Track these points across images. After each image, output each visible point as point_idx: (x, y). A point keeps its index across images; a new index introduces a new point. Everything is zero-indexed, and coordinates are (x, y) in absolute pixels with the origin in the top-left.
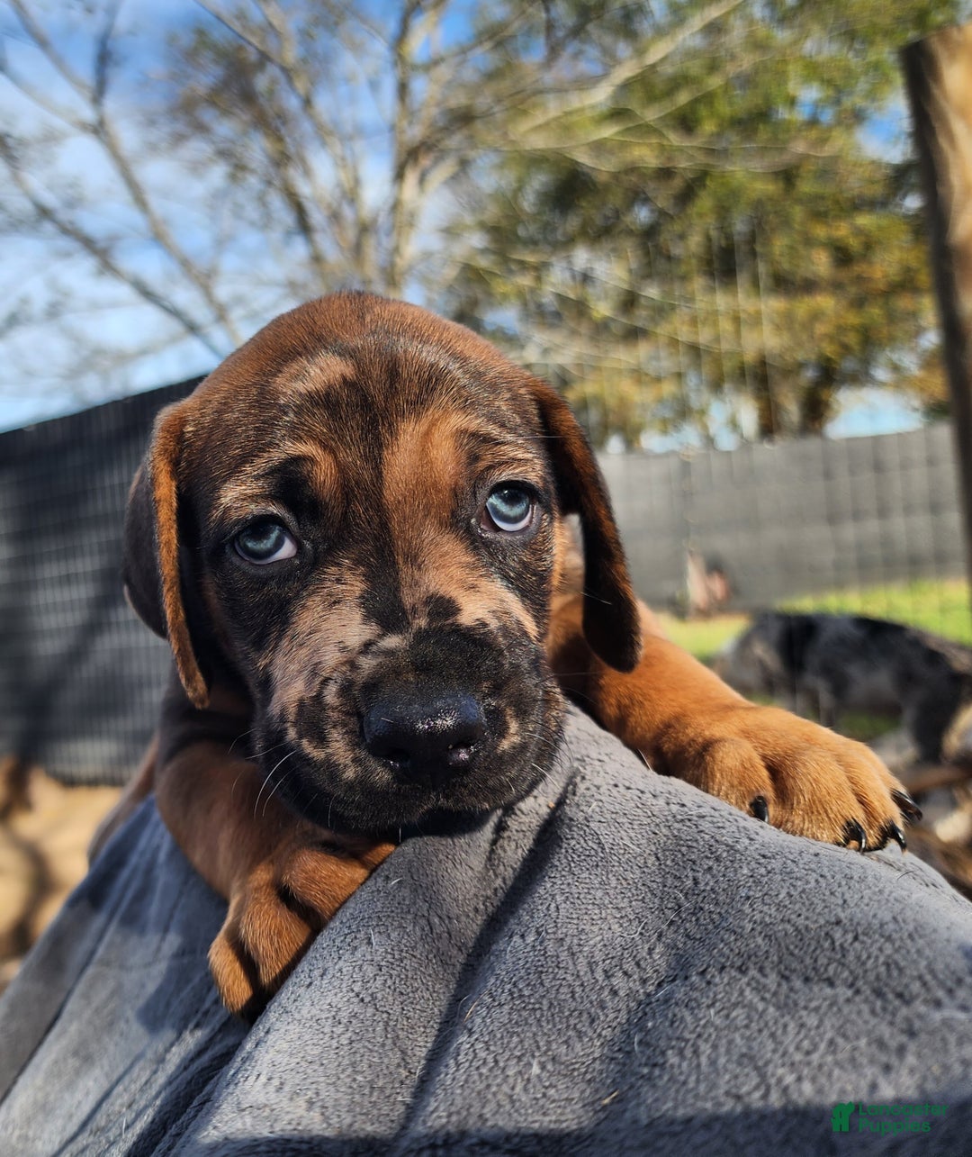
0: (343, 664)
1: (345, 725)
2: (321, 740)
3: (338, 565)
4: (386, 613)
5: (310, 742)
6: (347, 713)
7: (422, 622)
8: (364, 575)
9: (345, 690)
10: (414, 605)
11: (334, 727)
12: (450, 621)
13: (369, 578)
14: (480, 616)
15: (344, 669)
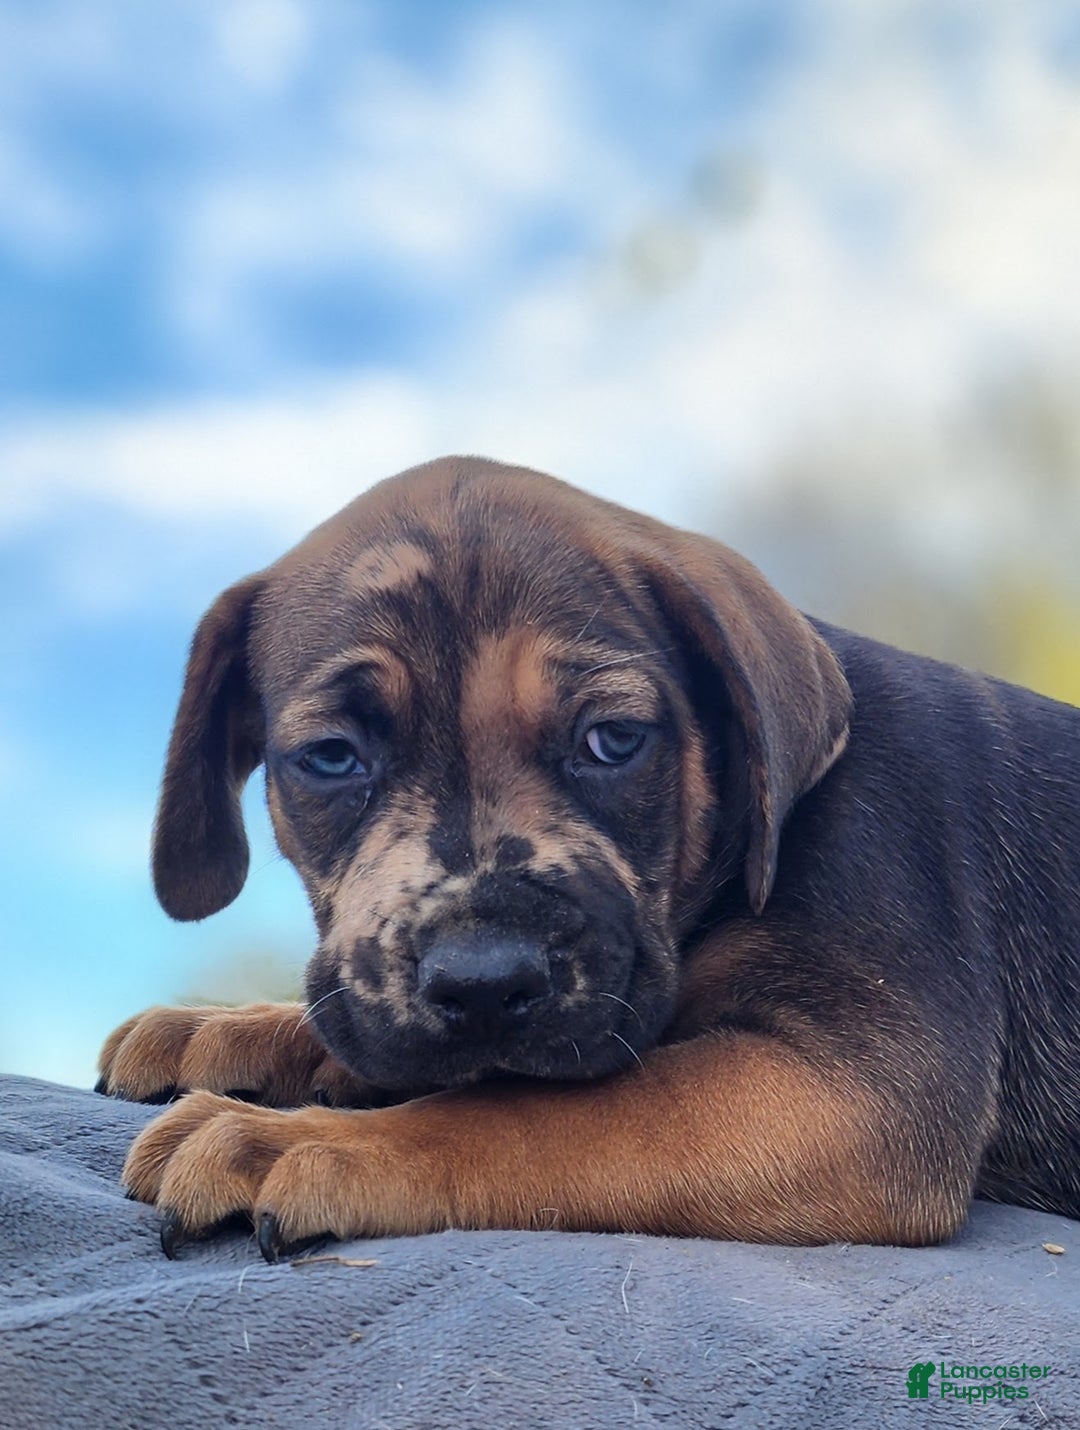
0: (404, 905)
1: (402, 969)
2: (376, 982)
3: (410, 791)
4: (452, 853)
5: (365, 984)
6: (404, 957)
7: (488, 865)
8: (434, 808)
9: (403, 932)
10: (483, 845)
11: (391, 970)
12: (519, 866)
13: (439, 810)
14: (555, 862)
15: (404, 910)
